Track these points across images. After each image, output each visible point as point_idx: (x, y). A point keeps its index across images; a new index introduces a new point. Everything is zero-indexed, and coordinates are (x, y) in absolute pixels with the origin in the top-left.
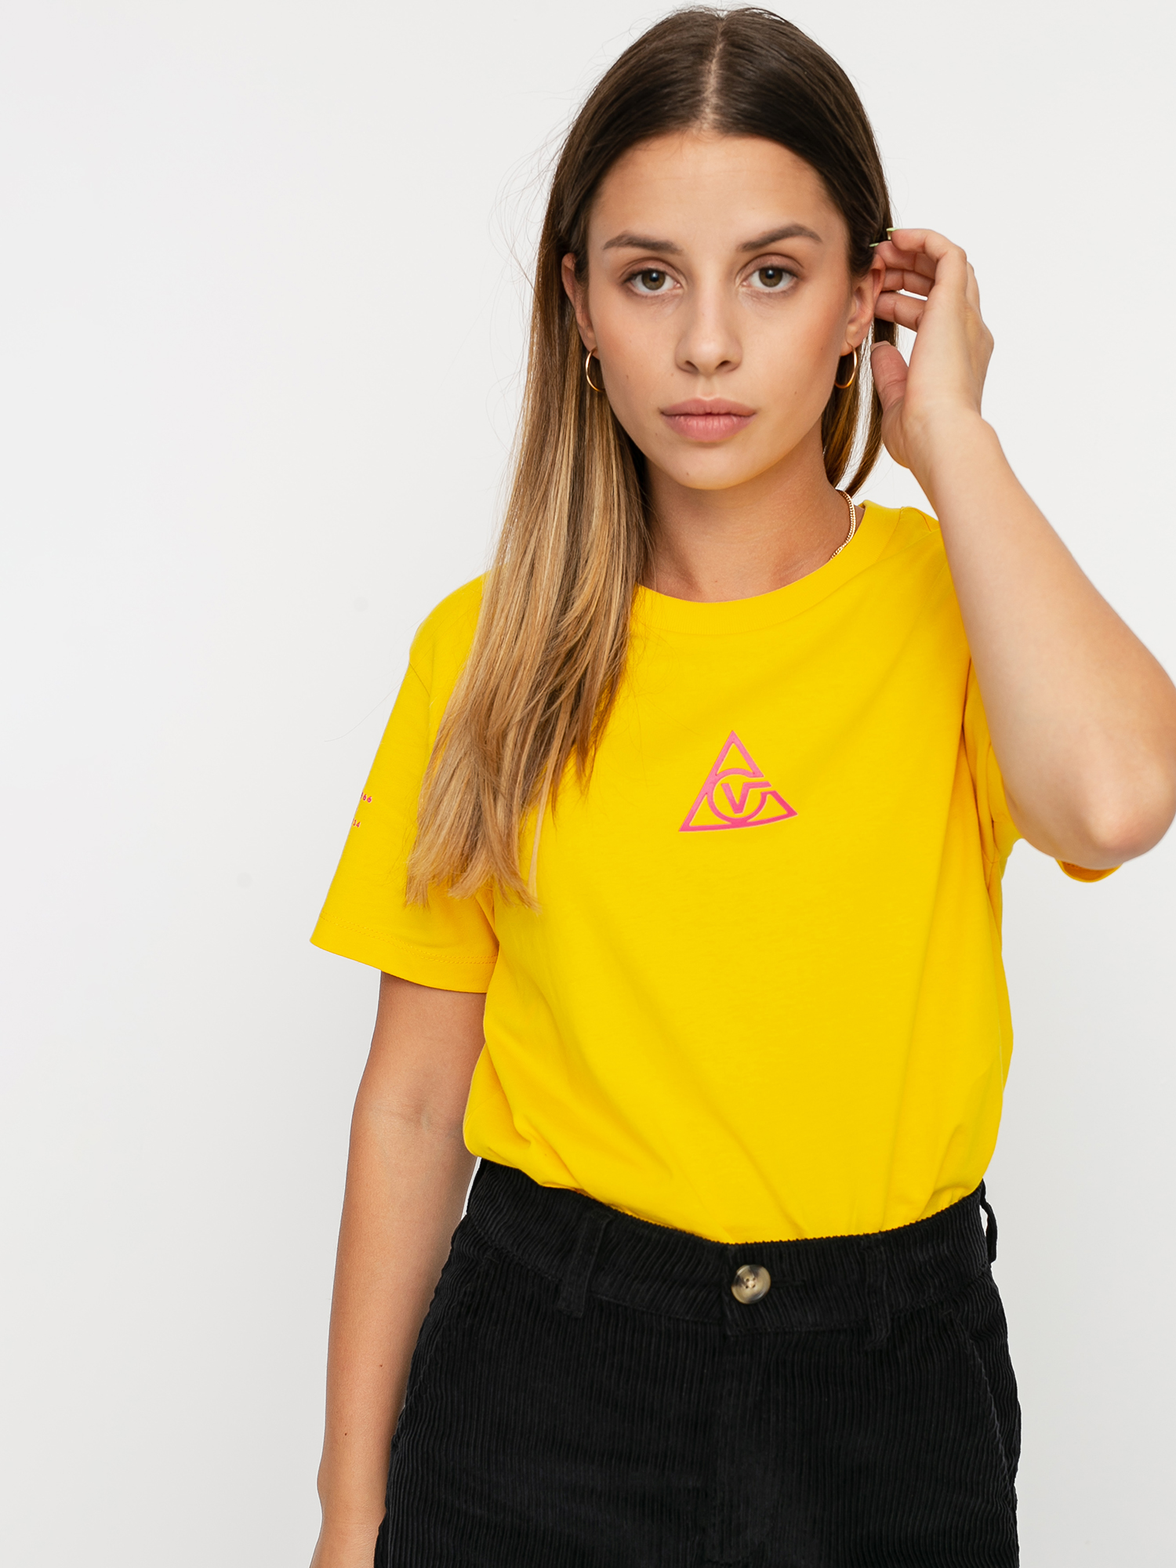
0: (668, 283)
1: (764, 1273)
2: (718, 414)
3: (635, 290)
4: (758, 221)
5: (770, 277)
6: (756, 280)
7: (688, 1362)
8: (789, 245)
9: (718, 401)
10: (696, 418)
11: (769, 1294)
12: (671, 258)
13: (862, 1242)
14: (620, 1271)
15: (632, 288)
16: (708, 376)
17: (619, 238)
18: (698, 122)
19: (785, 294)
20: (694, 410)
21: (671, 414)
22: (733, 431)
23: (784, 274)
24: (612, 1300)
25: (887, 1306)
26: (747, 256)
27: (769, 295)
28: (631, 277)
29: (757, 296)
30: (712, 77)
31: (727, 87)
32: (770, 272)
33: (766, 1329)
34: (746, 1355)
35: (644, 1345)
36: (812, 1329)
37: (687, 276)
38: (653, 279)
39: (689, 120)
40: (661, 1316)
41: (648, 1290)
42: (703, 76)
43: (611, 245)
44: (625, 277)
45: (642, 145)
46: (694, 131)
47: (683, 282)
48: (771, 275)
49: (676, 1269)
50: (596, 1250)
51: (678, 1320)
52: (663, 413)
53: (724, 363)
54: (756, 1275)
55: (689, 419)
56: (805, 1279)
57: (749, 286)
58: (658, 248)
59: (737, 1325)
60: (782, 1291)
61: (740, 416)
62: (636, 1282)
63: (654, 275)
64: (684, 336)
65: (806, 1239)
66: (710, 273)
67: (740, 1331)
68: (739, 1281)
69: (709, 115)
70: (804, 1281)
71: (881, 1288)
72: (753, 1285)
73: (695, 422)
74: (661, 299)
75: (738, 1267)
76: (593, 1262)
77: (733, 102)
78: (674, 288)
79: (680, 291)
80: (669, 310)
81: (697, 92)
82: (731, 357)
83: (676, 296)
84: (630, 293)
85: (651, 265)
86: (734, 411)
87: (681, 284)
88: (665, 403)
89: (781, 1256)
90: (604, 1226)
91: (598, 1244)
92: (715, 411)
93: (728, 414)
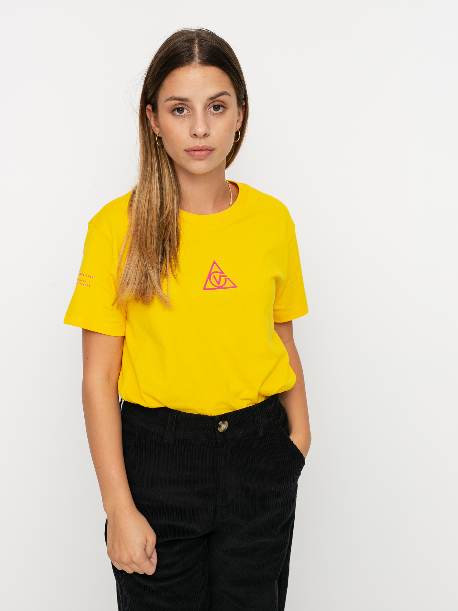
0: (185, 111)
1: (226, 422)
2: (204, 150)
3: (176, 114)
4: (212, 91)
5: (216, 108)
6: (212, 109)
7: (207, 452)
8: (221, 98)
9: (204, 146)
10: (197, 151)
11: (228, 428)
12: (187, 103)
13: (253, 408)
14: (183, 429)
15: (175, 113)
16: (200, 138)
17: (171, 98)
18: (194, 62)
19: (222, 113)
20: (196, 149)
21: (188, 151)
22: (208, 155)
23: (221, 107)
24: (181, 437)
25: (261, 425)
26: (210, 102)
27: (217, 114)
28: (174, 110)
29: (213, 114)
30: (196, 49)
31: (201, 51)
32: (216, 107)
33: (229, 438)
34: (225, 447)
35: (193, 449)
36: (242, 436)
37: (192, 109)
38: (181, 110)
39: (191, 62)
40: (197, 440)
41: (192, 433)
42: (194, 48)
43: (167, 100)
44: (172, 110)
45: (177, 69)
46: (193, 65)
47: (191, 111)
48: (217, 108)
49: (200, 426)
50: (174, 424)
51: (202, 440)
52: (186, 151)
53: (205, 134)
54: (224, 423)
55: (195, 152)
56: (238, 422)
57: (210, 111)
58: (183, 100)
59: (221, 439)
60: (231, 426)
61: (210, 150)
62: (188, 431)
63: (181, 109)
64: (192, 127)
65: (237, 410)
66: (199, 107)
67: (222, 441)
68: (220, 426)
69: (197, 60)
70: (237, 422)
71: (259, 420)
72: (224, 426)
73: (196, 153)
74: (184, 116)
75: (219, 422)
76: (174, 428)
77: (204, 56)
78: (187, 112)
79: (190, 113)
80: (187, 119)
81: (193, 53)
82: (208, 133)
83: (189, 115)
84: (174, 115)
85: (180, 106)
86: (208, 149)
87: (190, 111)
88: (187, 147)
89: (230, 417)
90: (176, 416)
91: (175, 422)
92: (203, 149)
93: (206, 150)
